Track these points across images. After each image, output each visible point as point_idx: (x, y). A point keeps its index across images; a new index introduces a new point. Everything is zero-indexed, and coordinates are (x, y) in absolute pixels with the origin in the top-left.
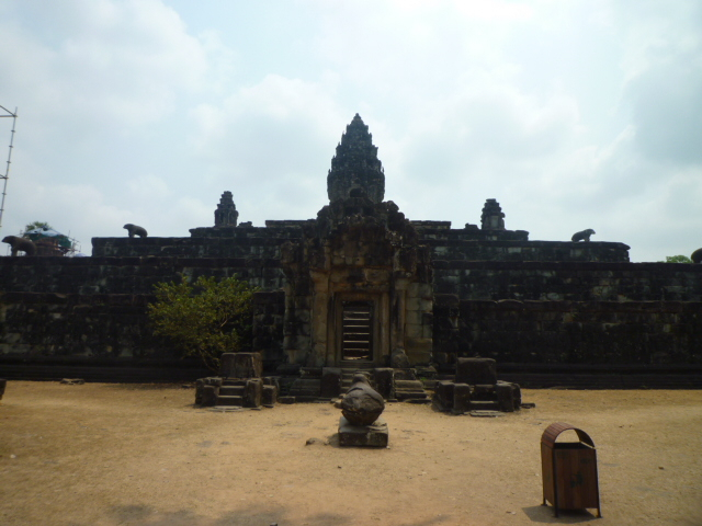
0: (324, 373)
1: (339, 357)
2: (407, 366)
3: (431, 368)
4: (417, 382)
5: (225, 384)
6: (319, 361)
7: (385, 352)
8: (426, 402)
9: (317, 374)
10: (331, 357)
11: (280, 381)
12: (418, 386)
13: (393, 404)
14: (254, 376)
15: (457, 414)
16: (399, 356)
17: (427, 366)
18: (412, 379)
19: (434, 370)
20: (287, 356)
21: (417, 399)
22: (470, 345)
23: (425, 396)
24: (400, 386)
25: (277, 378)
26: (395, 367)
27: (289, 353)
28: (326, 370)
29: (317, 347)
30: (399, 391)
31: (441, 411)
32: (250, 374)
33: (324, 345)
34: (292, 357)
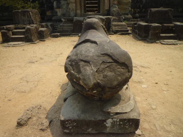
0: (74, 20)
1: (83, 12)
2: (119, 15)
3: (130, 16)
4: (123, 23)
5: (16, 29)
6: (72, 14)
7: (107, 8)
8: (129, 34)
9: (71, 21)
10: (79, 11)
11: (51, 25)
12: (125, 26)
13: (112, 36)
14: (33, 24)
15: (152, 43)
16: (114, 9)
17: (127, 14)
18: (121, 22)
19: (131, 17)
20: (57, 12)
21: (124, 33)
22: (141, 6)
23: (128, 31)
24: (115, 26)
25: (49, 24)
26: (113, 15)
27: (57, 10)
28: (75, 18)
29: (70, 6)
30: (114, 28)
31: (140, 40)
32: (31, 22)
33: (74, 5)
34: (59, 12)
